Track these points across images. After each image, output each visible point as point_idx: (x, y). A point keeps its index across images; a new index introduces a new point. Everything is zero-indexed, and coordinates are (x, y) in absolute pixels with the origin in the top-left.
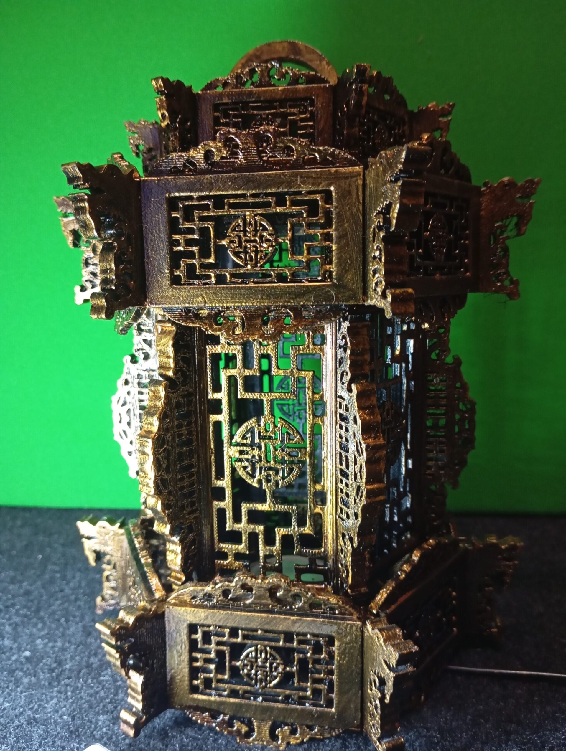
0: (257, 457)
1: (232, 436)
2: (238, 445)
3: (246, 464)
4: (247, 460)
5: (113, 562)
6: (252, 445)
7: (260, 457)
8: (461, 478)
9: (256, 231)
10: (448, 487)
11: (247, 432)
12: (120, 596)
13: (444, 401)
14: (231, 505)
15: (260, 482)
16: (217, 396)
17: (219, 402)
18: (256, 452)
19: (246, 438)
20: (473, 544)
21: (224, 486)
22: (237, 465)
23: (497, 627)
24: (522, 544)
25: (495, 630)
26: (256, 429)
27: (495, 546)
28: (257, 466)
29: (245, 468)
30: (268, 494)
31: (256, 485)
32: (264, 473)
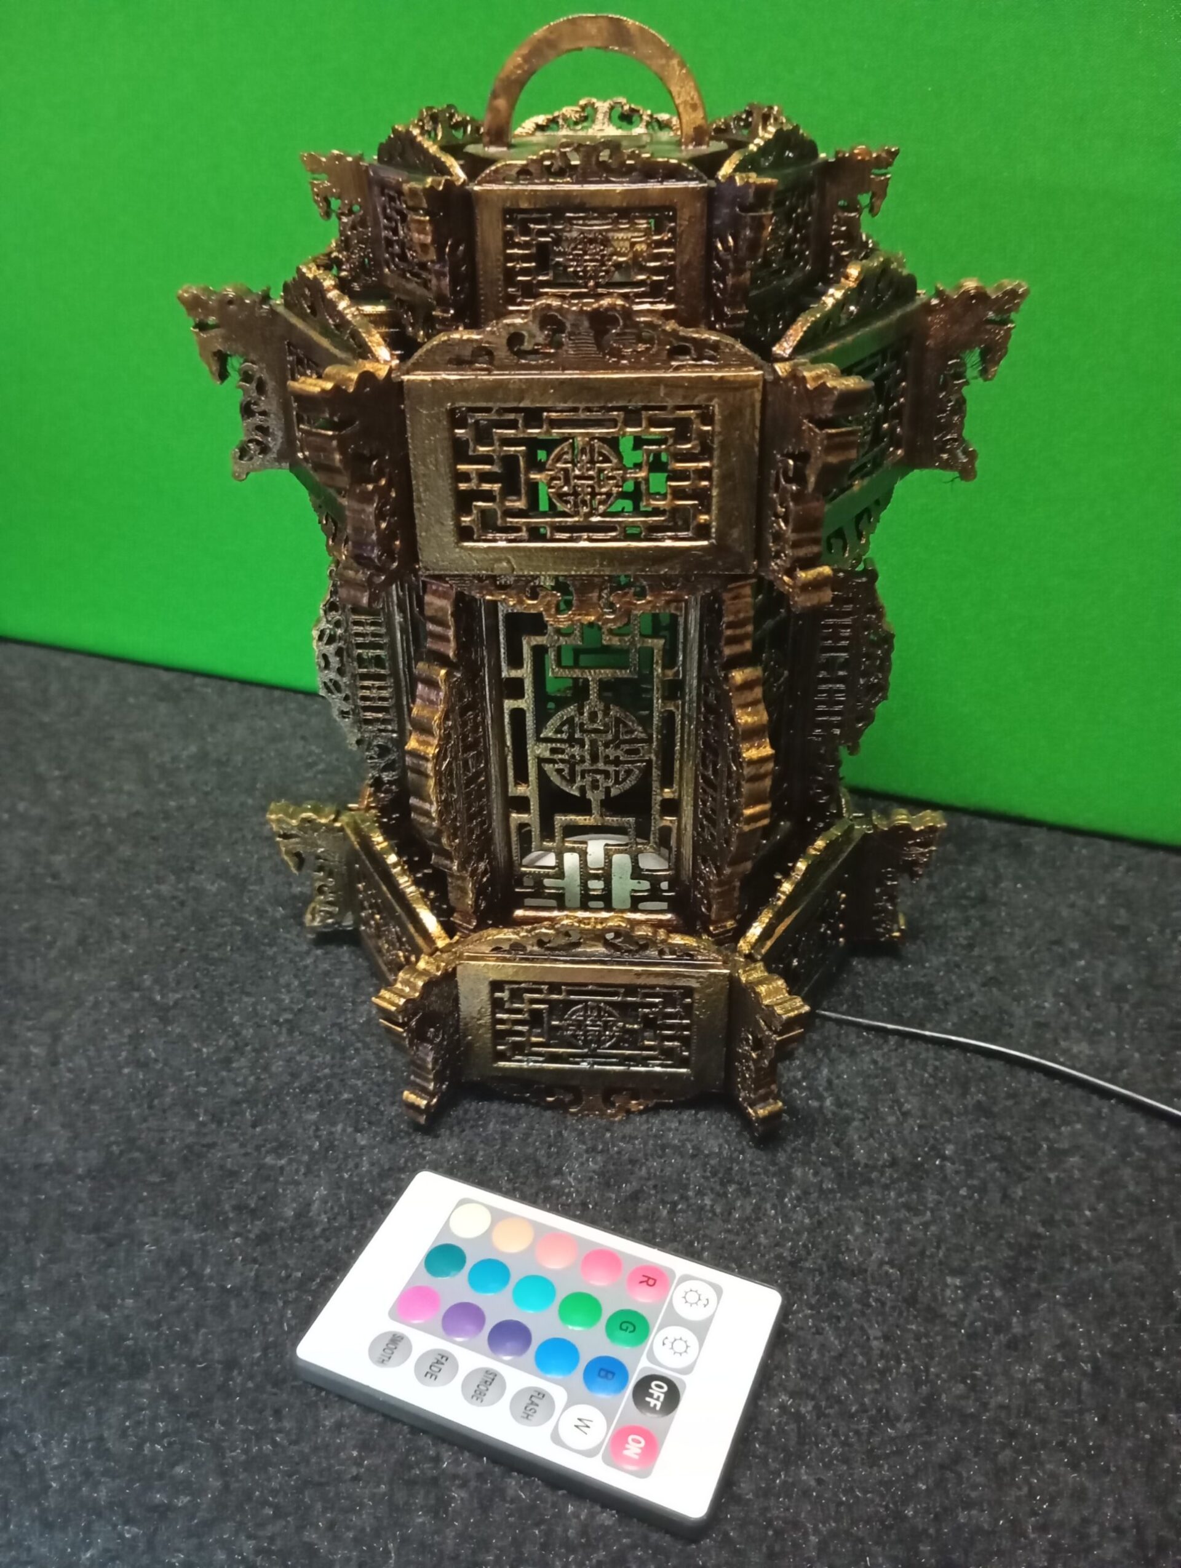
0: (578, 758)
1: (538, 731)
2: (547, 740)
3: (561, 766)
4: (562, 761)
5: (327, 869)
6: (571, 741)
7: (582, 757)
8: (863, 740)
9: (592, 461)
10: (843, 752)
11: (563, 724)
12: (342, 913)
13: (847, 632)
14: (538, 820)
15: (582, 789)
16: (515, 674)
17: (520, 682)
18: (576, 750)
19: (561, 732)
20: (875, 827)
21: (528, 794)
22: (548, 767)
23: (900, 930)
24: (945, 824)
25: (897, 934)
26: (577, 719)
27: (906, 828)
28: (578, 768)
29: (559, 771)
30: (594, 806)
31: (577, 794)
32: (588, 778)
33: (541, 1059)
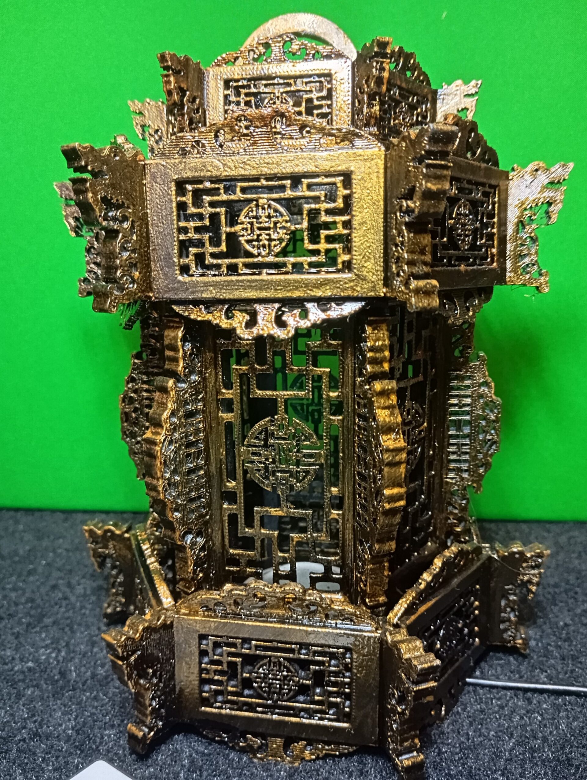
0: (270, 460)
1: (243, 437)
2: (249, 446)
3: (259, 466)
4: (260, 462)
6: (266, 446)
7: (274, 460)
9: (269, 217)
11: (260, 433)
14: (242, 510)
15: (274, 486)
19: (259, 439)
20: (497, 552)
21: (236, 488)
23: (521, 638)
24: (549, 551)
25: (519, 641)
26: (269, 429)
27: (520, 554)
28: (271, 469)
29: (257, 471)
30: (282, 499)
31: (270, 489)
33: (235, 707)
